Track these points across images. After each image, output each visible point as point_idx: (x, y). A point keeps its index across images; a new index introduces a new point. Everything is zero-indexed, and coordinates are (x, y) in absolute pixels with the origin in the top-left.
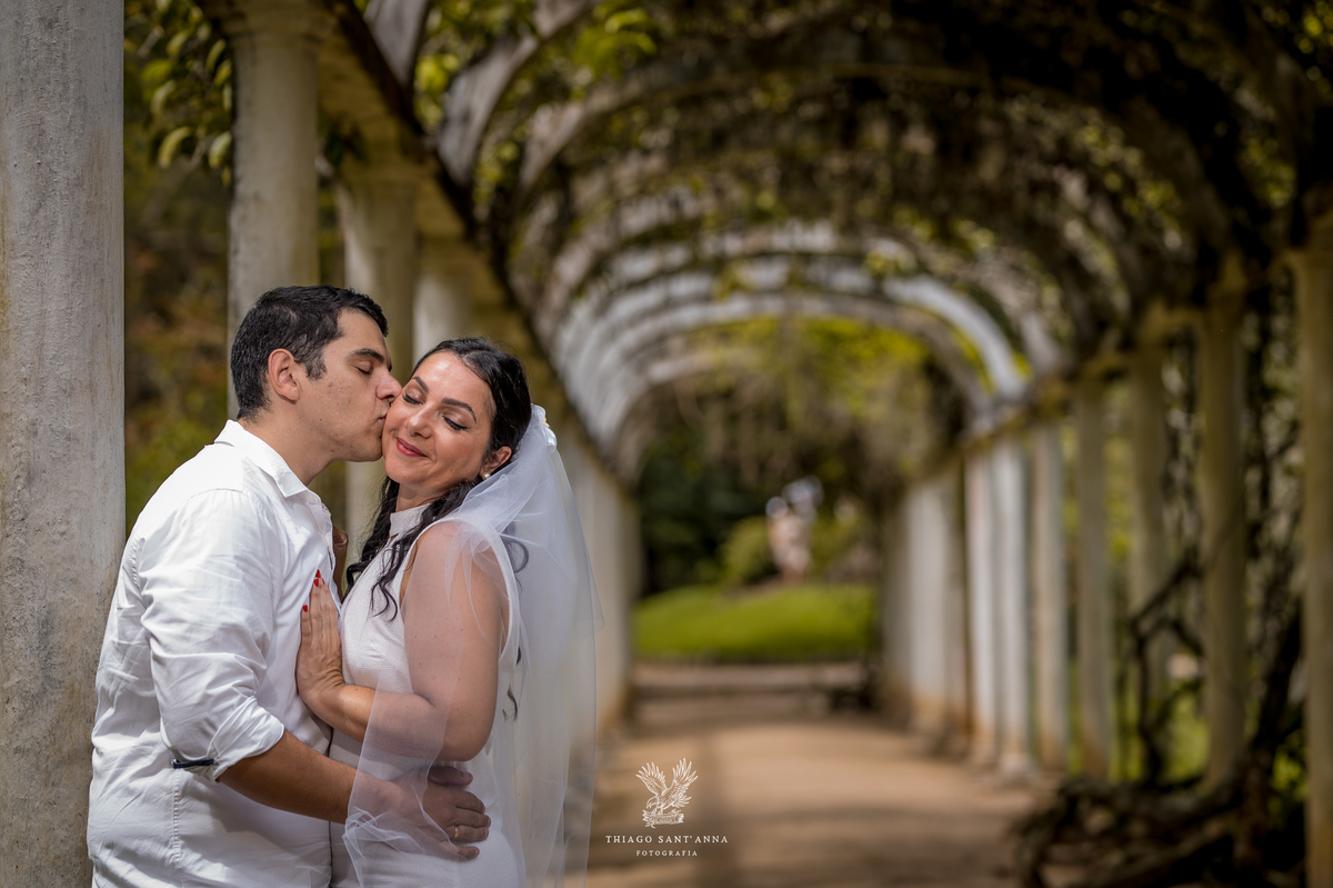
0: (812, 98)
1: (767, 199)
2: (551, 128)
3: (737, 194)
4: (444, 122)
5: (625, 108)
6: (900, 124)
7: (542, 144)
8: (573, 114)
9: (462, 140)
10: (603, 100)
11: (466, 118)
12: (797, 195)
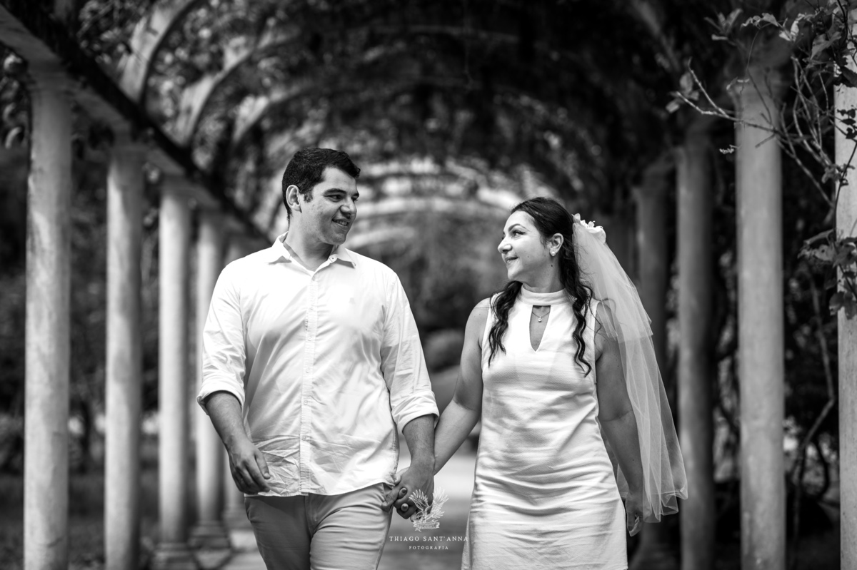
0: (403, 92)
1: (391, 146)
2: (251, 110)
3: (372, 143)
4: (177, 113)
5: (297, 98)
6: (452, 108)
7: (244, 120)
8: (262, 103)
9: (187, 123)
10: (278, 95)
11: (189, 111)
12: (408, 142)
